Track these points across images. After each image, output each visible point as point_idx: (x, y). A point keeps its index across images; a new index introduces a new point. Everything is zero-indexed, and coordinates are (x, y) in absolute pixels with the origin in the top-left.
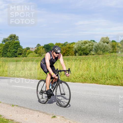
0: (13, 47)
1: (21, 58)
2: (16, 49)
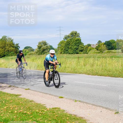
0: (75, 44)
1: (82, 54)
2: (78, 45)
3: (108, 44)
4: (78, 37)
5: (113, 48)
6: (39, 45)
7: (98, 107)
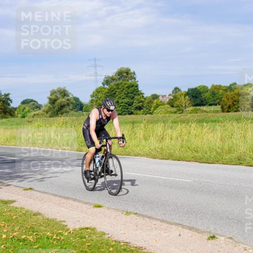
0: (125, 94)
1: (141, 115)
2: (131, 97)
3: (194, 95)
4: (133, 80)
5: (204, 103)
6: (51, 97)
7: (174, 226)
